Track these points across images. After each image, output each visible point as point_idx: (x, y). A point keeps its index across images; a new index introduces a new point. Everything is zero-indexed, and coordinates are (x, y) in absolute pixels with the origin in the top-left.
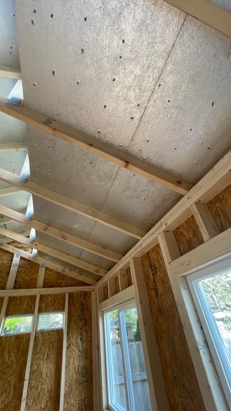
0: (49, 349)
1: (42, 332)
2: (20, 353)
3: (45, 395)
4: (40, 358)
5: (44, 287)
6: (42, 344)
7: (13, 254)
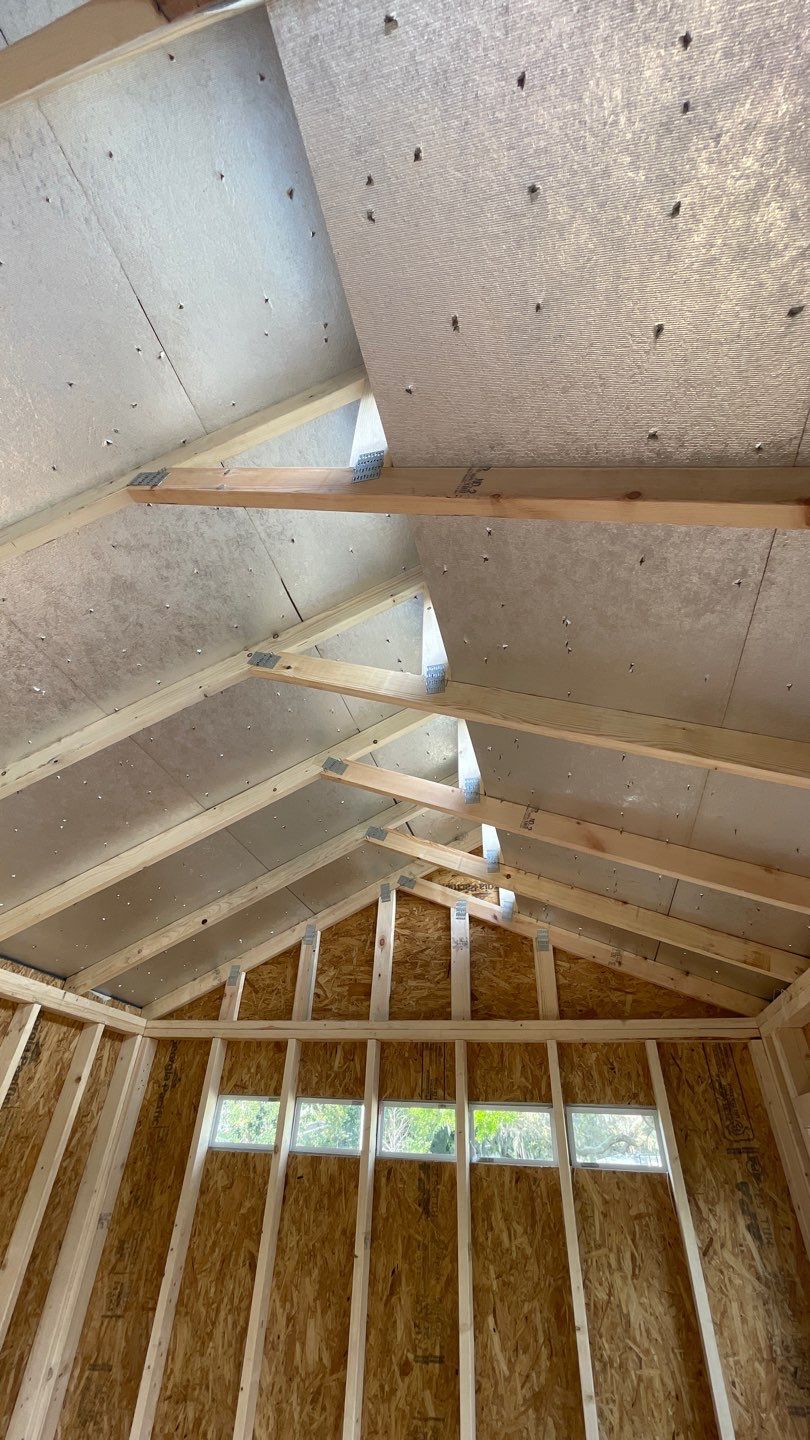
0: (633, 1241)
1: (595, 1172)
2: (538, 1229)
3: (658, 1406)
4: (609, 1266)
5: (562, 1016)
6: (605, 1215)
7: (448, 909)
